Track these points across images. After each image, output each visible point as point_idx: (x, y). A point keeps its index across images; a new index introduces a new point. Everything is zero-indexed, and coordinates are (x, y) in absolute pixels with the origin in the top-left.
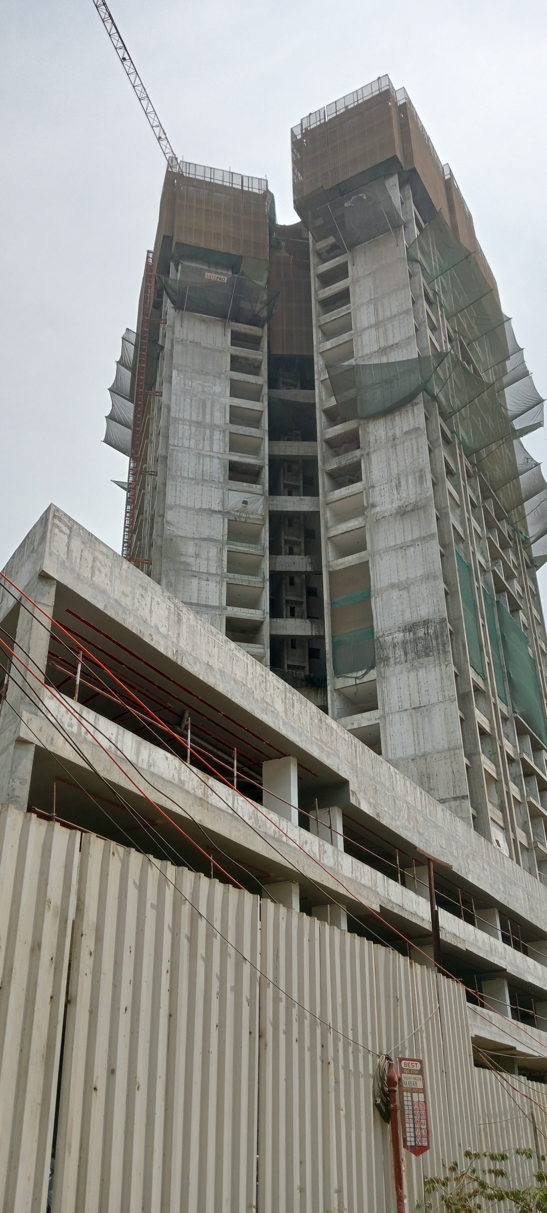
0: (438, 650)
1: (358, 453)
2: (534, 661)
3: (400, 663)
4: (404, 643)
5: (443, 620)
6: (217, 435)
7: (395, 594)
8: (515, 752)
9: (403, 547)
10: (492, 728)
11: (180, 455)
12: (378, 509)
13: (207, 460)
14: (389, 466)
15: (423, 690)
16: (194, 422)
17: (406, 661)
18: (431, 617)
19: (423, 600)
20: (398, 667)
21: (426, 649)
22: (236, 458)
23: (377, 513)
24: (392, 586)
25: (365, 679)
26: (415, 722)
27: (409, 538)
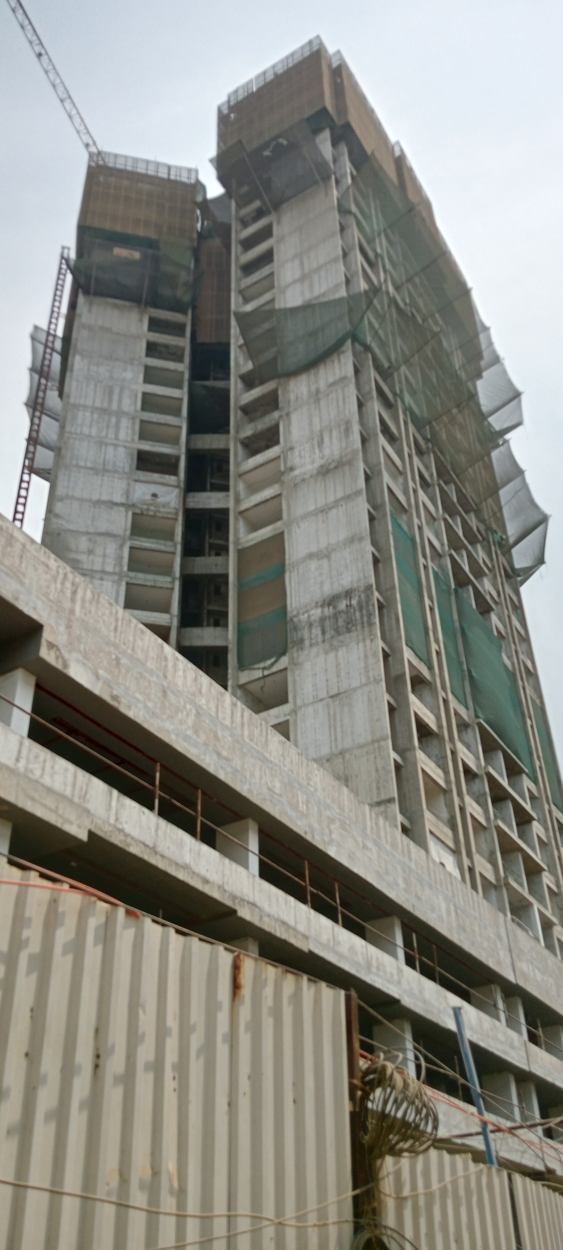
0: (363, 623)
1: (276, 414)
2: (514, 674)
3: (317, 644)
4: (322, 620)
5: (369, 588)
6: (125, 423)
7: (313, 565)
8: (479, 766)
9: (324, 510)
10: (440, 726)
11: (77, 442)
12: (297, 472)
13: (111, 449)
14: (311, 423)
15: (343, 674)
16: (97, 409)
17: (324, 641)
18: (355, 586)
19: (346, 567)
20: (314, 650)
21: (348, 623)
22: (147, 446)
23: (296, 477)
24: (311, 556)
25: (274, 669)
26: (332, 712)
27: (331, 499)
